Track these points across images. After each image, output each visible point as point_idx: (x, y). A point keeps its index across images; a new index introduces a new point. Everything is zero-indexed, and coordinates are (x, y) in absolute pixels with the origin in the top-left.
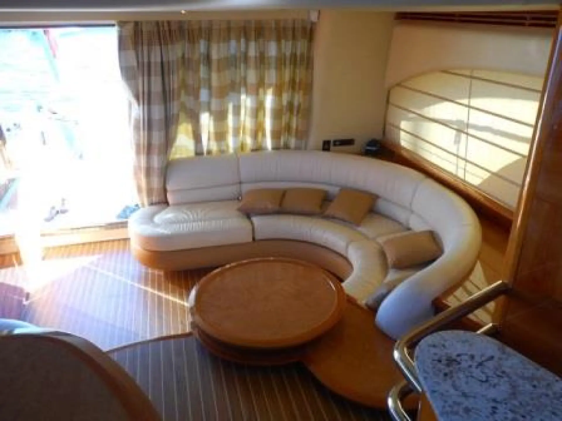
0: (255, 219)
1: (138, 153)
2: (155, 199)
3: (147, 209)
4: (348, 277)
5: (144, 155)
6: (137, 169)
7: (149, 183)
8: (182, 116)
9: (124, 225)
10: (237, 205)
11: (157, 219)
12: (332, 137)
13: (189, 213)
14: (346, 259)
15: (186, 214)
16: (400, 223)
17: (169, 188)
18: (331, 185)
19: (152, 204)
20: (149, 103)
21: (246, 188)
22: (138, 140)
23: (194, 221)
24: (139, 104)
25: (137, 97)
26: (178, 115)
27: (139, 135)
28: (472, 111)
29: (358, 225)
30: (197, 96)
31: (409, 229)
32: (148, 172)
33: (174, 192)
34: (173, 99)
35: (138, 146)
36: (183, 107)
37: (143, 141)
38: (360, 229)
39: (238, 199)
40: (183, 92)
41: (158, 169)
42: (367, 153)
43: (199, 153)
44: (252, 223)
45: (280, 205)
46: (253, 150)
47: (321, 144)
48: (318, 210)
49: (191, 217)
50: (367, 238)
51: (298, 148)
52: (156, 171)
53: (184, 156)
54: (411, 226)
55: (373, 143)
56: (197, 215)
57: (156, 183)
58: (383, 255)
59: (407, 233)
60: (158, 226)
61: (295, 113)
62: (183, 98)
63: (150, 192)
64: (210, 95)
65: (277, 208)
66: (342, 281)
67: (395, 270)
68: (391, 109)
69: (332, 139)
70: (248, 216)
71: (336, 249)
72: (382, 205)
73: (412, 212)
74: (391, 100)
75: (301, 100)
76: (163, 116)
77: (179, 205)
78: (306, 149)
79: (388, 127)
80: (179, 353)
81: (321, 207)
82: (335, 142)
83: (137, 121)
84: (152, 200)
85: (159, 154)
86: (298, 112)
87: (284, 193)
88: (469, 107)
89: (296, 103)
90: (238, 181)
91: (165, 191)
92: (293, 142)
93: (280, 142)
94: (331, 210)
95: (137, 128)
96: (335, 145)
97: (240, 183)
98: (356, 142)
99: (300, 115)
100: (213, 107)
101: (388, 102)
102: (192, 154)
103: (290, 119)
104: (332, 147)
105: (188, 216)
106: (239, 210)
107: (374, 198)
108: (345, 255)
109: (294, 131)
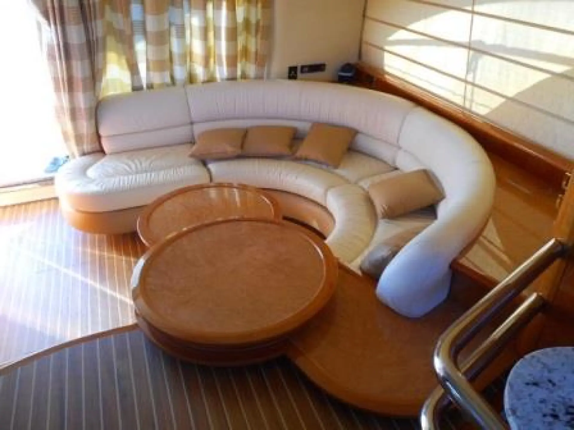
0: (212, 167)
1: (57, 89)
2: (87, 147)
3: (79, 161)
4: (331, 232)
5: (65, 94)
6: (59, 111)
7: (76, 128)
8: (111, 41)
9: (49, 181)
10: (188, 150)
11: (91, 172)
12: (298, 62)
13: (130, 163)
14: (325, 208)
15: (127, 164)
16: (385, 162)
17: (102, 132)
18: (300, 120)
19: (84, 154)
20: (63, 23)
21: (198, 129)
22: (56, 72)
23: (137, 173)
24: (49, 24)
25: (46, 15)
26: (104, 39)
27: (55, 67)
28: (476, 17)
29: (336, 167)
30: (127, 13)
31: (396, 169)
32: (74, 114)
33: (109, 137)
34: (95, 18)
35: (56, 80)
36: (110, 29)
37: (62, 74)
38: (339, 171)
39: (191, 143)
40: (107, 8)
41: (86, 109)
42: (341, 80)
43: (137, 88)
44: (209, 170)
45: (242, 147)
46: (204, 82)
47: (287, 70)
48: (286, 151)
49: (133, 166)
50: (348, 181)
51: (259, 77)
52: (83, 112)
53: (119, 92)
54: (398, 164)
55: (347, 67)
56: (141, 164)
57: (85, 127)
58: (370, 201)
59: (394, 173)
60: (92, 181)
61: (253, 31)
62: (109, 15)
63: (79, 139)
64: (144, 11)
65: (239, 152)
66: (325, 238)
67: (386, 220)
68: (369, 24)
69: (299, 65)
70: (204, 164)
71: (311, 197)
72: (362, 141)
73: (400, 148)
74: (369, 13)
75: (259, 16)
76: (84, 40)
77: (117, 153)
78: (268, 77)
79: (364, 47)
80: (122, 354)
81: (291, 146)
82: (303, 67)
83: (50, 48)
84: (83, 149)
85: (85, 90)
86: (257, 31)
87: (245, 133)
88: (473, 12)
89: (253, 21)
90: (189, 121)
91: (99, 137)
92: (252, 70)
93: (236, 71)
94: (303, 150)
95: (51, 56)
96: (302, 72)
97: (192, 123)
98: (327, 67)
99: (259, 36)
100: (150, 27)
101: (364, 16)
102: (128, 89)
103: (247, 39)
104: (299, 74)
105: (130, 167)
106: (192, 156)
107: (354, 133)
108: (323, 203)
109: (253, 56)
